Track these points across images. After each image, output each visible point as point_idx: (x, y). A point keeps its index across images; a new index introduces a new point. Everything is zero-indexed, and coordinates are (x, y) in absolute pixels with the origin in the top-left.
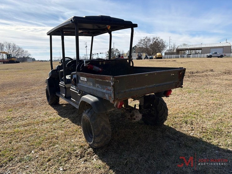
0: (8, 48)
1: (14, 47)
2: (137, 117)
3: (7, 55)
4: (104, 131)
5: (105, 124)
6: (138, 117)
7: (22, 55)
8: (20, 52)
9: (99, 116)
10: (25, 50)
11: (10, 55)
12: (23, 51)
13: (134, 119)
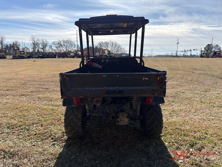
0: (111, 46)
1: (116, 45)
2: (121, 120)
3: (108, 51)
4: (72, 124)
5: (74, 118)
6: (123, 121)
7: (120, 52)
8: (119, 49)
9: (73, 109)
10: (123, 47)
11: (110, 51)
12: (122, 48)
13: (118, 122)
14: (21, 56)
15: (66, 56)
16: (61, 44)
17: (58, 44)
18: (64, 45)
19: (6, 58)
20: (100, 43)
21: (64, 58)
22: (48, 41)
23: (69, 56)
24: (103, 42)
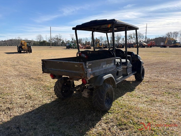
11: (176, 41)
14: (99, 47)
15: (132, 47)
16: (131, 37)
17: (130, 36)
18: (134, 37)
19: (91, 49)
20: (168, 33)
21: (130, 48)
22: (122, 35)
23: (135, 46)
24: (172, 32)
